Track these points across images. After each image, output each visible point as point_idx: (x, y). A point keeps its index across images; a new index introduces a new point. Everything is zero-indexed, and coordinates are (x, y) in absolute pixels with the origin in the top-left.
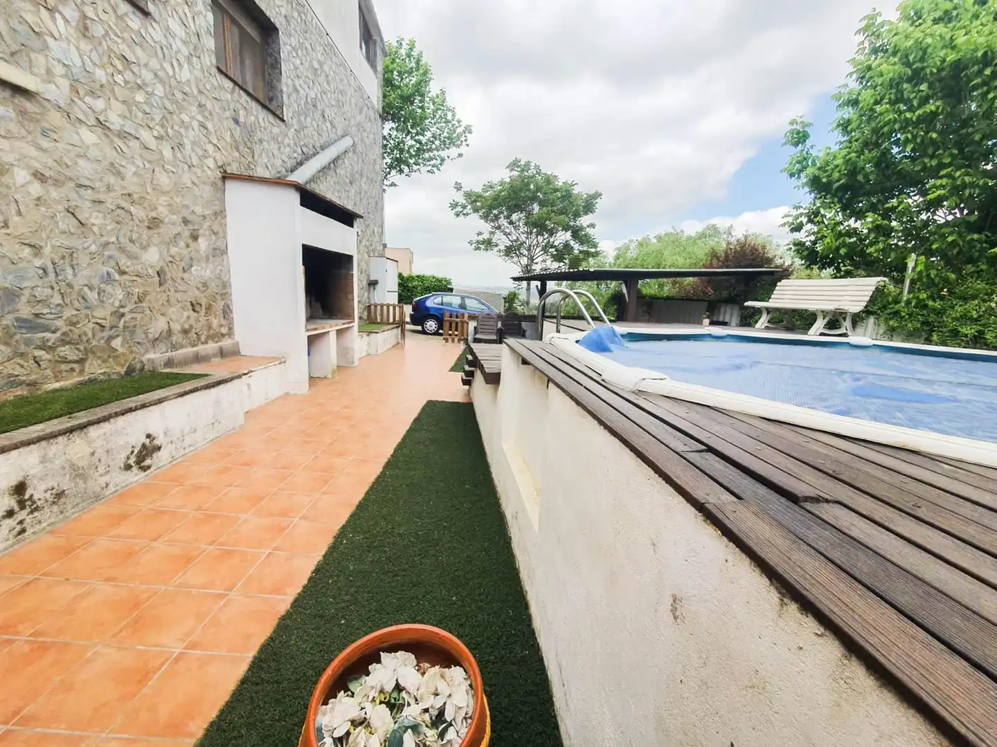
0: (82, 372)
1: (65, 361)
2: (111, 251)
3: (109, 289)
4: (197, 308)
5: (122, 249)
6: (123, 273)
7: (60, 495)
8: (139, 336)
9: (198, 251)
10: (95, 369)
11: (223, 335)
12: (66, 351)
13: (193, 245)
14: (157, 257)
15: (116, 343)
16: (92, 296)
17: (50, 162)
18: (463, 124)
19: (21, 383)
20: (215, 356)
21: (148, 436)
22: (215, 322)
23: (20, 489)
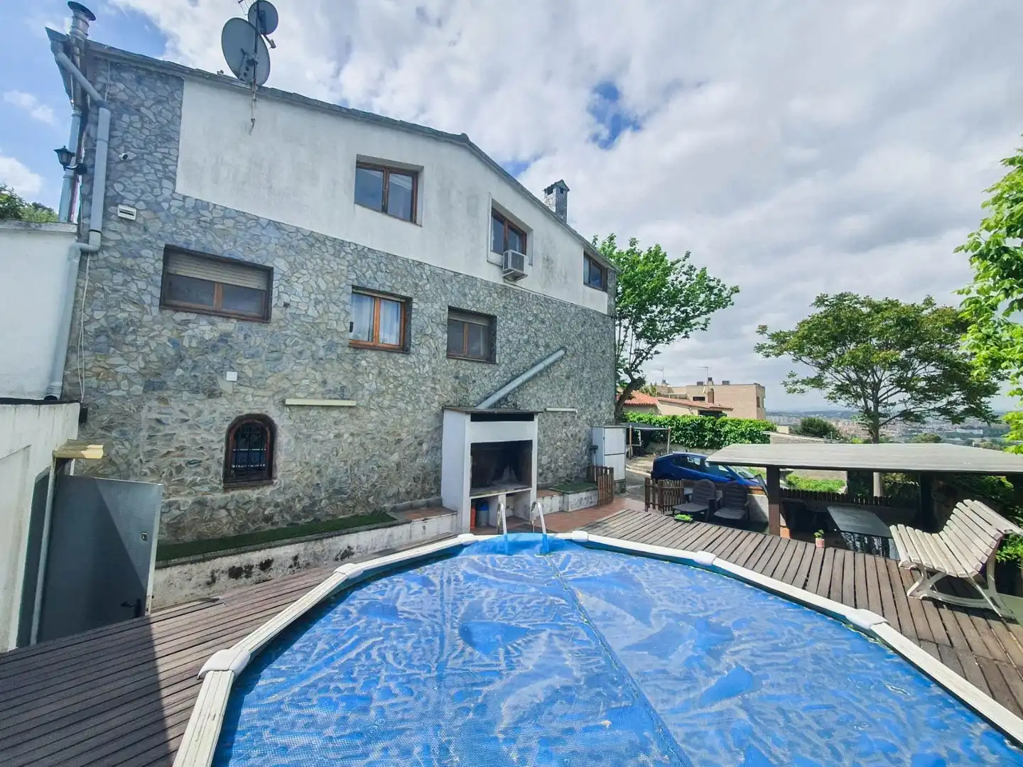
0: (353, 512)
1: (347, 506)
2: (376, 458)
3: (372, 474)
4: (417, 480)
5: (380, 456)
6: (379, 467)
7: (308, 564)
8: (382, 496)
9: (421, 450)
10: (359, 511)
11: (433, 494)
12: (349, 503)
13: (419, 448)
14: (397, 457)
15: (371, 499)
16: (364, 478)
17: (357, 428)
18: (728, 287)
19: (330, 515)
20: (423, 506)
21: (349, 547)
22: (427, 487)
23: (296, 558)
